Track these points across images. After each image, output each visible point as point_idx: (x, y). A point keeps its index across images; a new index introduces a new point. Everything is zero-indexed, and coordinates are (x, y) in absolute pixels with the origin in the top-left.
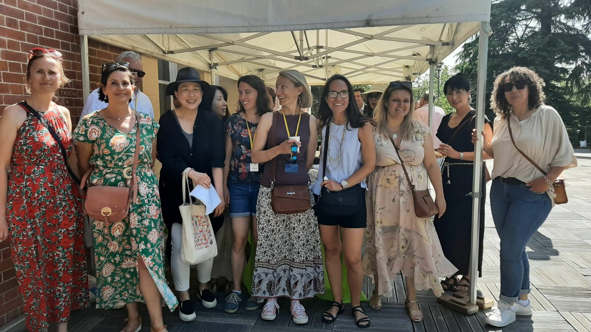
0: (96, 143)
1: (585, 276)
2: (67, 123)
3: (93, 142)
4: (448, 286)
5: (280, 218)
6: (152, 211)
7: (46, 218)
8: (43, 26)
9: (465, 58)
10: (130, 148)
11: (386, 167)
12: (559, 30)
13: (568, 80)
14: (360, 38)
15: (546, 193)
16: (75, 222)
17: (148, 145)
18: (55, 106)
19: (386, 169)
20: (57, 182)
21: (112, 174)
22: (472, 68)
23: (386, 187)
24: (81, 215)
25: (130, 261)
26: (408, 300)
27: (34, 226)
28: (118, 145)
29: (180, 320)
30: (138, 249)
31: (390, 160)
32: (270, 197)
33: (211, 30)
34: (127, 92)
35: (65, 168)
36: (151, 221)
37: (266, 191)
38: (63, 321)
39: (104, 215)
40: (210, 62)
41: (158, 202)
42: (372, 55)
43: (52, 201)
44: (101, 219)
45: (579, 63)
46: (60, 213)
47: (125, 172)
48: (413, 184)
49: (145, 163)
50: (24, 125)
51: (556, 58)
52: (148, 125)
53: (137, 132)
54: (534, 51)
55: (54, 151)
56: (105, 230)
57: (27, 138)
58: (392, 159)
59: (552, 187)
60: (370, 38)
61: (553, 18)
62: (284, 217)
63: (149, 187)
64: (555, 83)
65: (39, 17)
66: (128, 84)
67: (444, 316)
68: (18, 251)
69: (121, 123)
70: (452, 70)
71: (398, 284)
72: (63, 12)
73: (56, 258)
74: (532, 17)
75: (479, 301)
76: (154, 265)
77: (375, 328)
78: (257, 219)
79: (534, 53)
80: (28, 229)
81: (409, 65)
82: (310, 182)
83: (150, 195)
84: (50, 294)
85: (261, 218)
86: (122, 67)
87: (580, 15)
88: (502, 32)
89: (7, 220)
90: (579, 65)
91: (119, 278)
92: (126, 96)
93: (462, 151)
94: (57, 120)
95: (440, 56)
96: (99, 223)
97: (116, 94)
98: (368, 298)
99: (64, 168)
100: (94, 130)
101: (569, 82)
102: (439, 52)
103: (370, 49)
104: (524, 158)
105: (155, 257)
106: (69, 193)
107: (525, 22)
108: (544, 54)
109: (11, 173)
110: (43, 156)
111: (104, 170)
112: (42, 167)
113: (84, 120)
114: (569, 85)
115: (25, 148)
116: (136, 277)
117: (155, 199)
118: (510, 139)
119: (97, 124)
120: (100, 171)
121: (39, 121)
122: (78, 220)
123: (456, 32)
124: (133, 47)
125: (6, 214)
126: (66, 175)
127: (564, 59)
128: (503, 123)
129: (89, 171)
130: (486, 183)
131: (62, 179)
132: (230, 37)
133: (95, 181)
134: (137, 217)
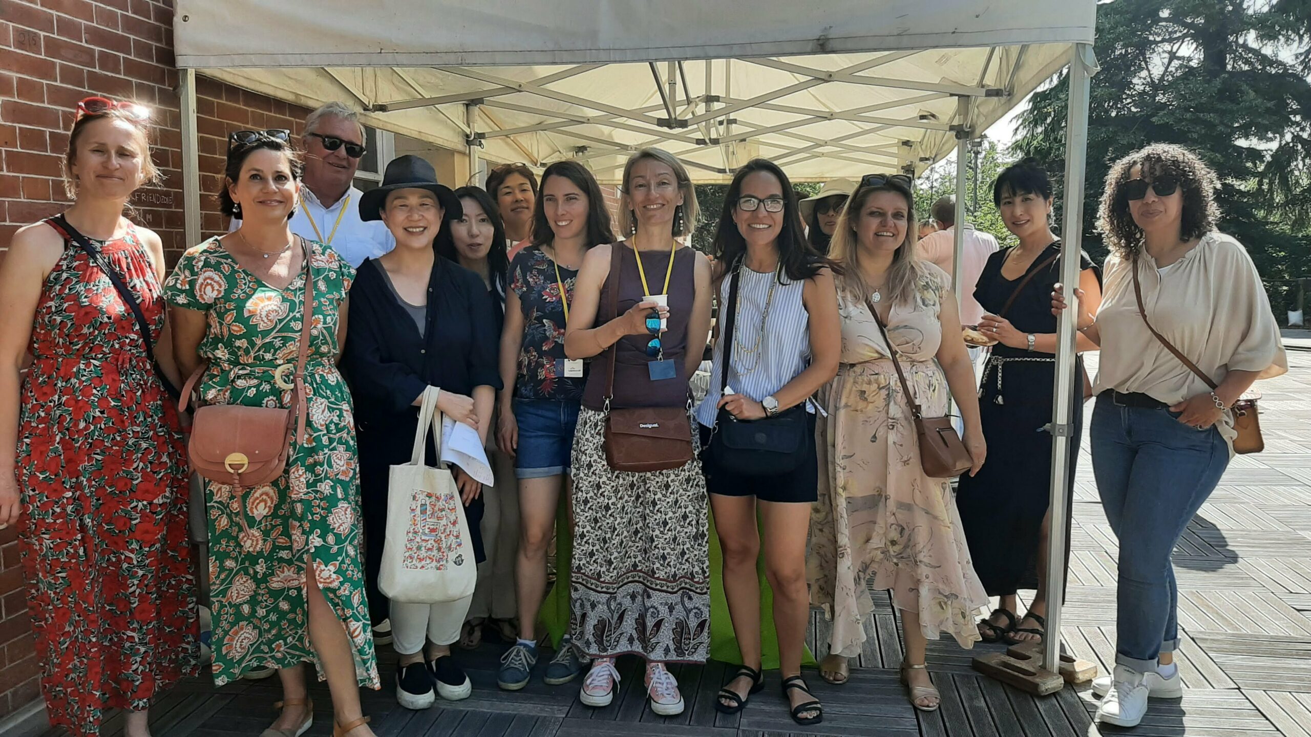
0: (215, 309)
1: (1299, 610)
2: (154, 266)
3: (208, 307)
4: (995, 632)
5: (624, 480)
6: (339, 462)
7: (104, 476)
8: (97, 49)
9: (1035, 126)
10: (290, 320)
11: (859, 366)
12: (1243, 65)
13: (1262, 175)
14: (803, 79)
15: (1215, 427)
16: (167, 486)
17: (330, 315)
18: (128, 226)
19: (858, 369)
20: (129, 397)
21: (250, 378)
22: (1050, 148)
23: (857, 411)
24: (184, 471)
25: (289, 573)
26: (908, 662)
27: (78, 493)
28: (264, 314)
29: (399, 705)
30: (306, 548)
31: (867, 348)
32: (602, 432)
33: (470, 59)
34: (283, 196)
35: (148, 367)
36: (335, 485)
37: (592, 418)
38: (141, 706)
39: (232, 471)
40: (468, 131)
41: (352, 443)
42: (830, 116)
43: (118, 439)
44: (225, 479)
45: (1288, 137)
46: (135, 465)
47: (278, 373)
48: (917, 402)
49: (322, 355)
50: (58, 268)
51: (1237, 127)
52: (330, 270)
53: (305, 284)
54: (1187, 109)
55: (123, 328)
56: (233, 503)
57: (62, 298)
58: (872, 348)
59: (1228, 416)
60: (827, 78)
61: (1231, 38)
62: (633, 477)
63: (331, 410)
64: (1234, 182)
65: (87, 27)
66: (286, 178)
67: (988, 698)
68: (41, 550)
69: (271, 267)
70: (1007, 152)
71: (885, 626)
72: (140, 16)
73: (125, 565)
74: (1185, 36)
75: (1065, 665)
76: (342, 583)
77: (834, 724)
78: (573, 482)
79: (1188, 115)
80: (65, 501)
81: (912, 140)
82: (693, 401)
83: (333, 427)
84: (110, 646)
85: (581, 478)
86: (272, 141)
87: (1290, 32)
88: (1118, 68)
89: (18, 480)
90: (1288, 143)
91: (264, 610)
92: (281, 206)
93: (1031, 332)
94: (132, 259)
95: (982, 119)
96: (220, 489)
97: (260, 202)
98: (818, 658)
99: (145, 366)
100: (209, 281)
101: (1264, 180)
102: (979, 111)
103: (824, 105)
104: (1166, 350)
105: (345, 566)
106: (156, 421)
107: (1167, 47)
108: (1211, 117)
109: (28, 375)
110: (99, 339)
111: (231, 370)
112: (97, 363)
113: (187, 259)
114: (1265, 187)
115: (59, 319)
116: (303, 608)
117: (345, 435)
118: (1136, 308)
119: (217, 267)
120: (222, 373)
121: (91, 261)
122: (175, 483)
123: (1018, 66)
124: (297, 95)
125: (16, 467)
126: (150, 382)
127: (1253, 129)
128: (1124, 269)
129: (199, 371)
130: (1082, 404)
131: (140, 391)
132: (512, 74)
133: (211, 395)
134: (305, 476)
